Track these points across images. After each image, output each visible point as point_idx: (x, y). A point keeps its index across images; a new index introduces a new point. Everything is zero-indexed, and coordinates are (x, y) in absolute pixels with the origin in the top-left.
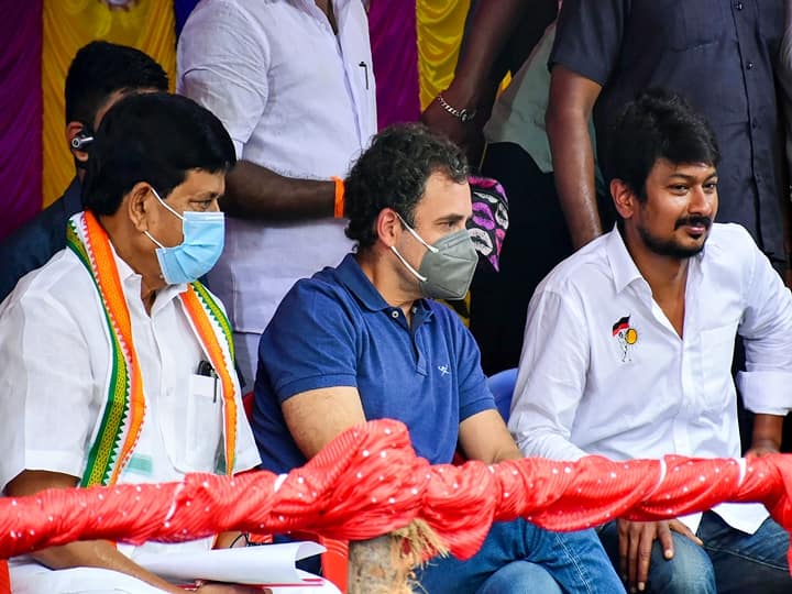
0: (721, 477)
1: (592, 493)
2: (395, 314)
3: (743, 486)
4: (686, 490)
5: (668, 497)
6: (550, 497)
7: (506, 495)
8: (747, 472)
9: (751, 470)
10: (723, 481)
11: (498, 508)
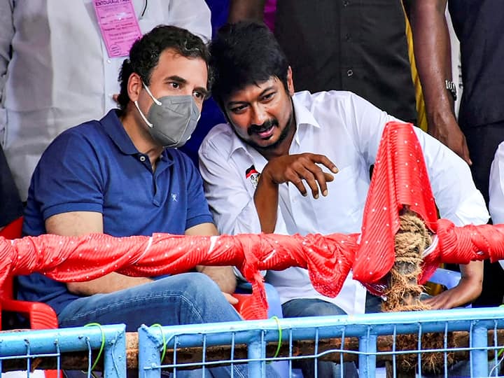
0: (195, 247)
1: (90, 257)
2: (143, 159)
3: (212, 253)
4: (166, 255)
5: (153, 260)
6: (56, 259)
7: (19, 257)
8: (216, 244)
9: (219, 243)
10: (196, 249)
11: (13, 265)
